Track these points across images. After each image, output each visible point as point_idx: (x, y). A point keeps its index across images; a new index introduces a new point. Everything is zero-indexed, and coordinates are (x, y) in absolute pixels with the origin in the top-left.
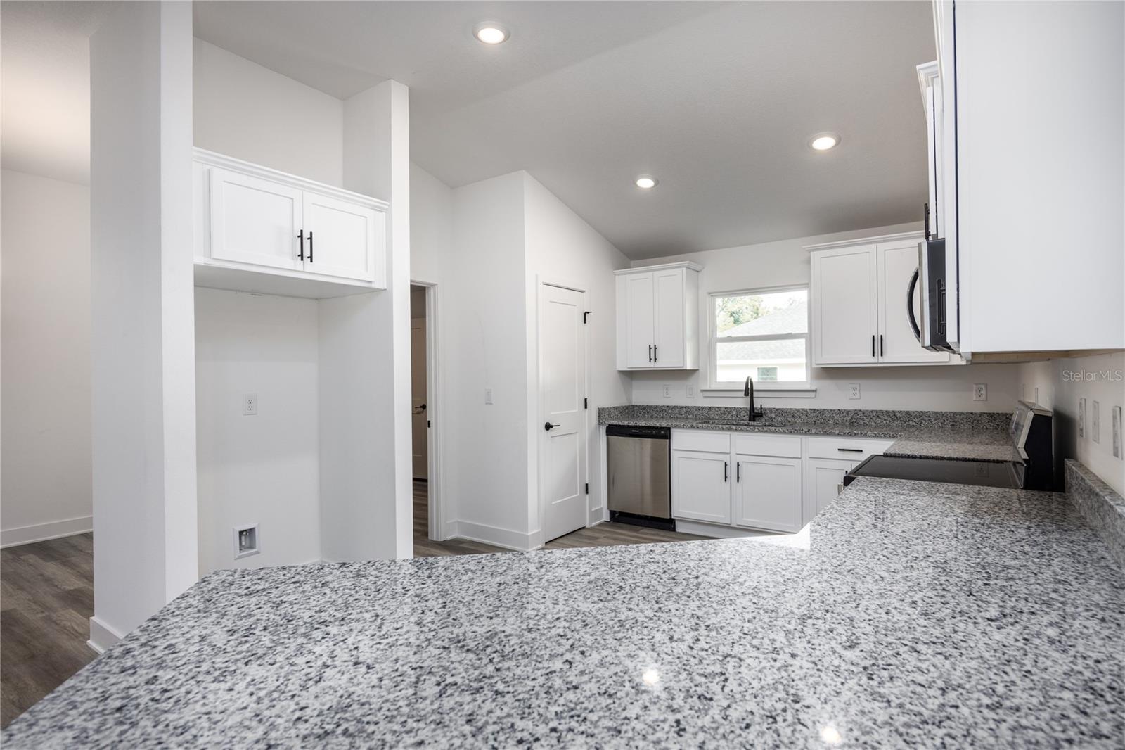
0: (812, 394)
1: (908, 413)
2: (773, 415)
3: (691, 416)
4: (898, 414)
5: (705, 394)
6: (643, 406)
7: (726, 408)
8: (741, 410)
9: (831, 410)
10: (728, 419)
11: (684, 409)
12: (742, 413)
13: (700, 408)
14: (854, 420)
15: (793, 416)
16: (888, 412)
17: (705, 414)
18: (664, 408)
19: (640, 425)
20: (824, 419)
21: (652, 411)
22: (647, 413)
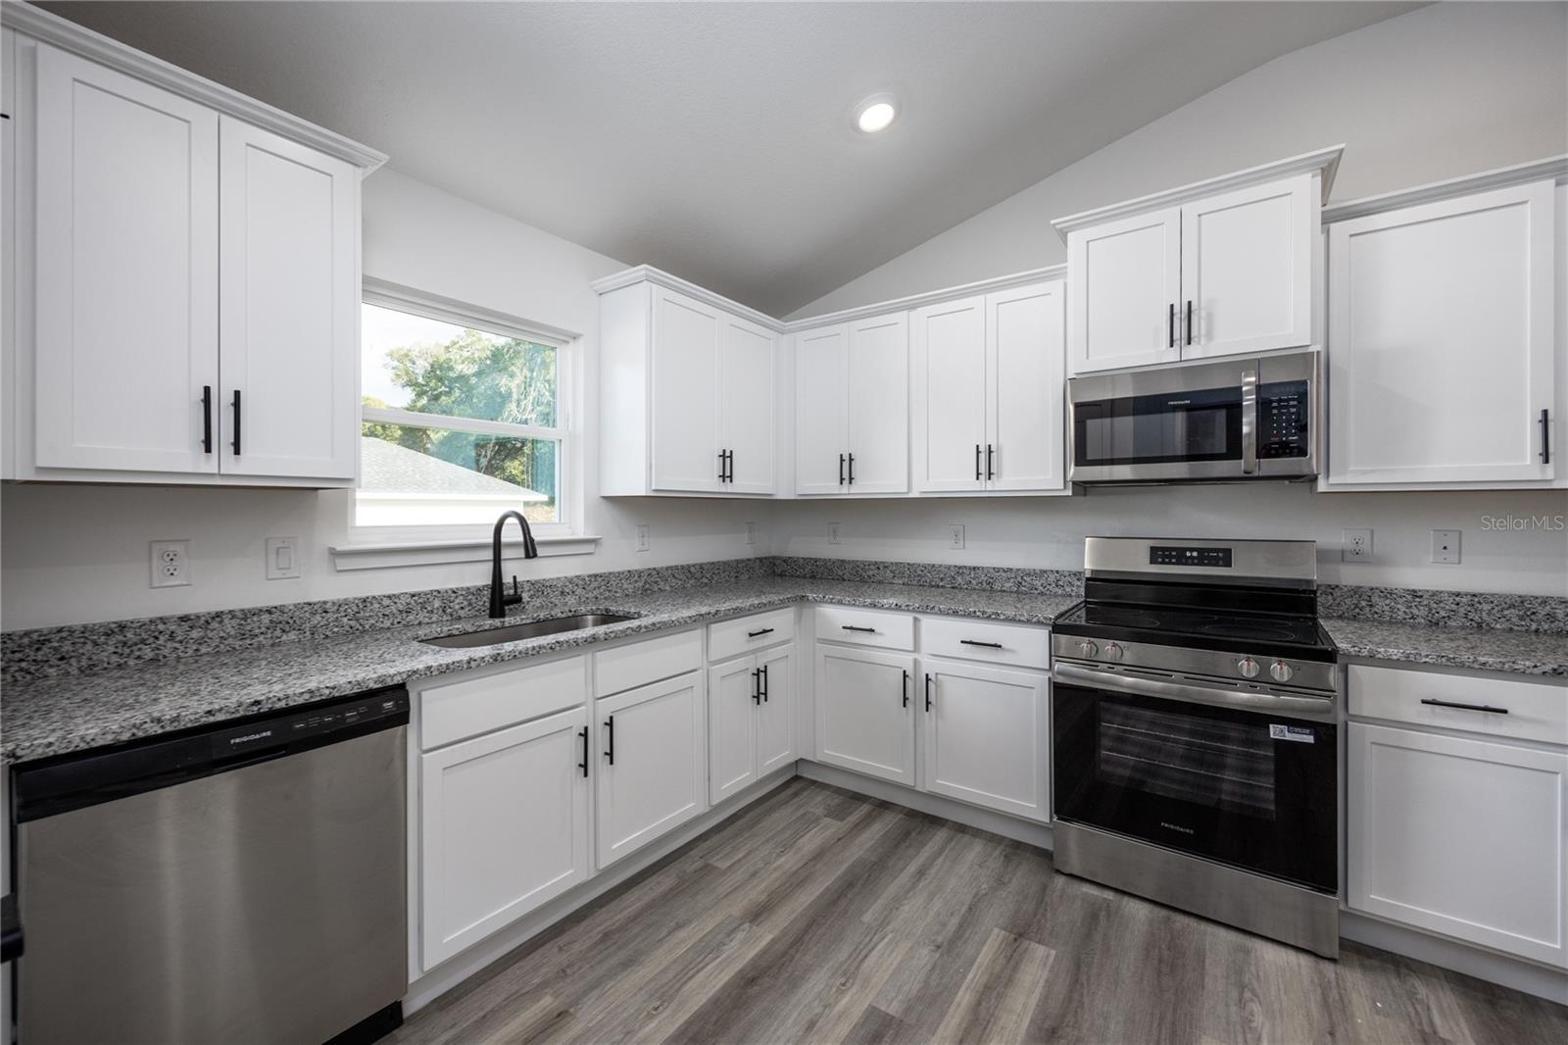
0: (591, 547)
5: (343, 564)
6: (27, 634)
7: (413, 596)
8: (454, 595)
9: (619, 573)
10: (420, 624)
11: (266, 618)
12: (457, 601)
13: (327, 606)
14: (647, 586)
15: (562, 593)
16: (683, 567)
17: (345, 620)
18: (161, 627)
19: (282, 704)
20: (610, 591)
21: (89, 646)
22: (54, 661)
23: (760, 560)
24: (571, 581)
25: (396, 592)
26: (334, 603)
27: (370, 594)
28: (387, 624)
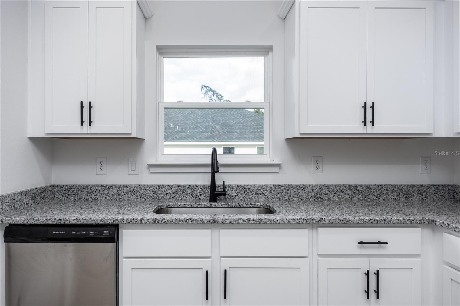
0: (276, 169)
1: (369, 187)
2: (234, 193)
3: (134, 197)
4: (360, 188)
5: (153, 170)
6: (67, 186)
7: (179, 186)
8: (197, 188)
9: (296, 186)
10: (182, 199)
11: (125, 189)
12: (198, 191)
13: (146, 187)
14: (319, 196)
15: (256, 193)
16: (350, 186)
17: (152, 193)
18: (97, 188)
19: (67, 222)
20: (289, 196)
21: (80, 192)
22: (72, 195)
23: (436, 187)
24: (262, 187)
25: (172, 184)
26: (148, 186)
27: (161, 184)
28: (168, 198)
